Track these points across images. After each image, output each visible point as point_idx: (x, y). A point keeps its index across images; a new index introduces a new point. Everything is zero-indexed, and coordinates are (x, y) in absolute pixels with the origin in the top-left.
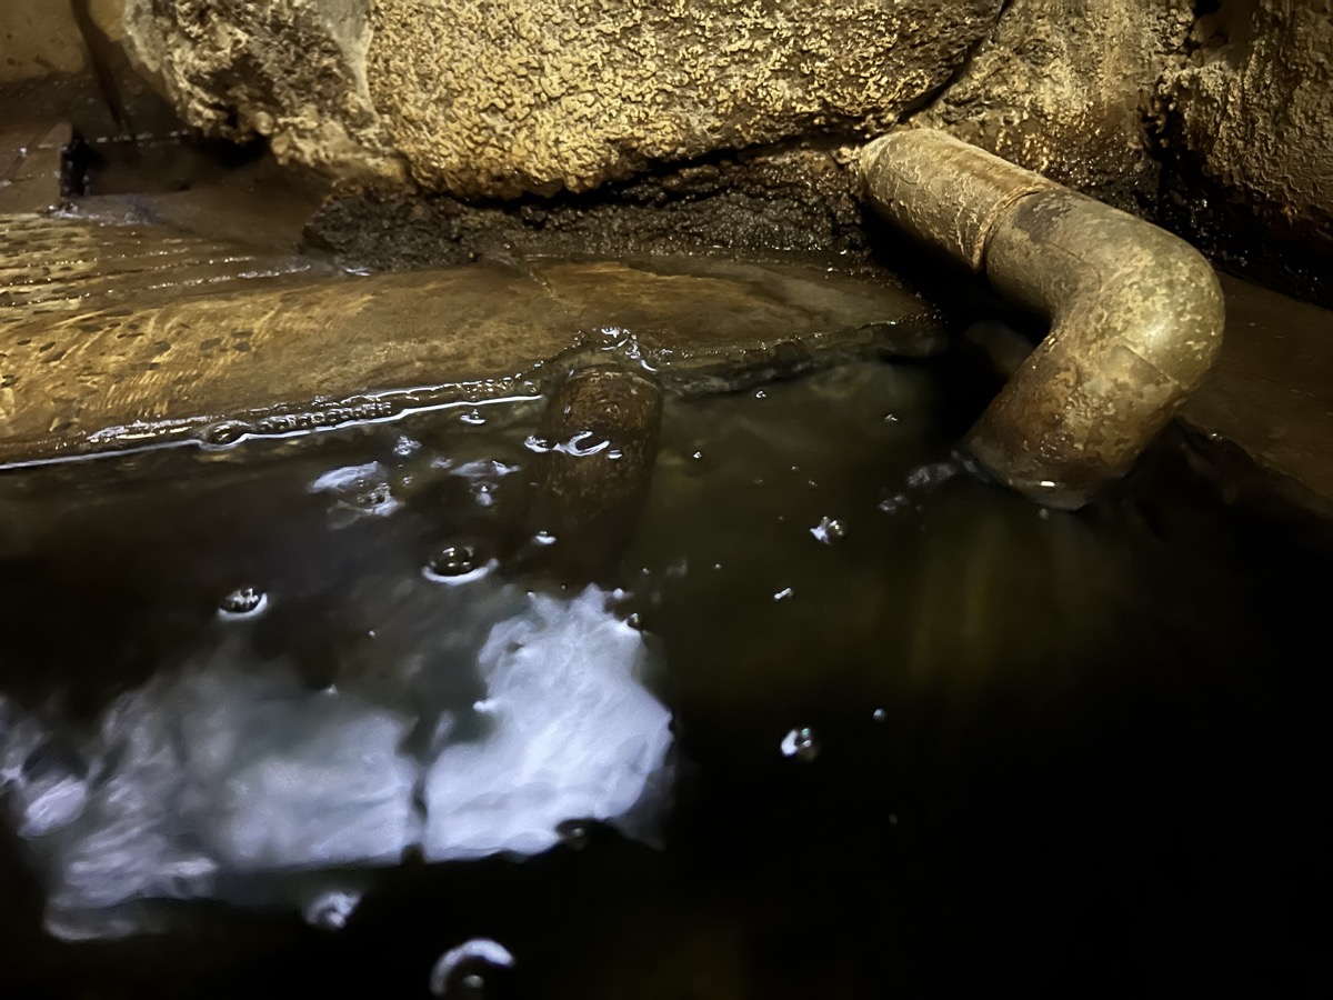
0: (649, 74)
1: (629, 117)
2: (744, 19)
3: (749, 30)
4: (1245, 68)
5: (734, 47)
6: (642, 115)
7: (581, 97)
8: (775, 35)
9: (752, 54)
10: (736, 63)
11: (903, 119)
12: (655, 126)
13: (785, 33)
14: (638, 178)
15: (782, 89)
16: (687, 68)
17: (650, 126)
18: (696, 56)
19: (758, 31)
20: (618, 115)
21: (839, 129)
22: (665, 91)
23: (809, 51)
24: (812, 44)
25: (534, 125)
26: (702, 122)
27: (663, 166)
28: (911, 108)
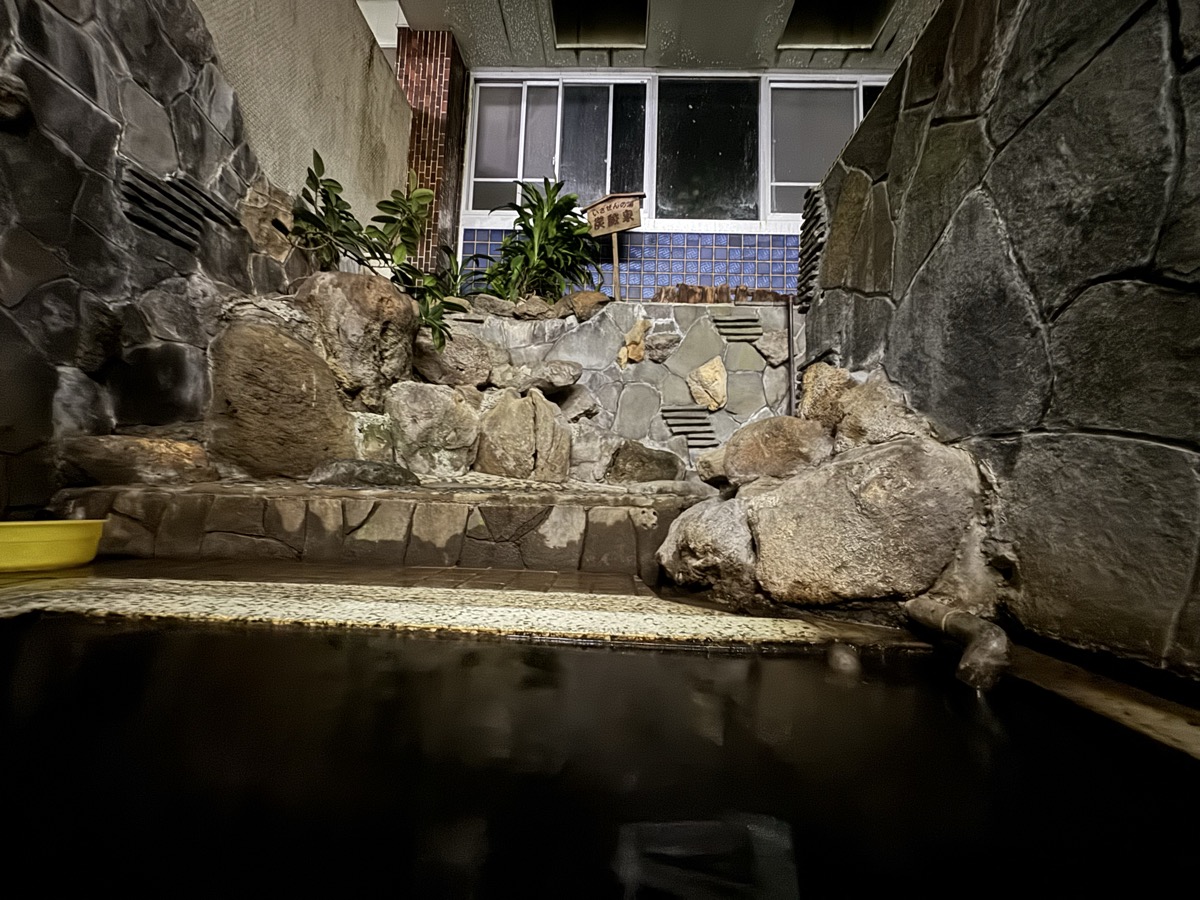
0: (843, 578)
1: (838, 587)
4: (1021, 592)
5: (866, 574)
6: (842, 587)
7: (824, 581)
10: (868, 578)
11: (917, 596)
12: (846, 590)
14: (840, 603)
15: (881, 585)
16: (854, 577)
17: (844, 590)
18: (856, 575)
20: (835, 587)
21: (897, 596)
22: (848, 582)
23: (887, 576)
25: (811, 587)
26: (858, 591)
27: (846, 600)
28: (919, 593)
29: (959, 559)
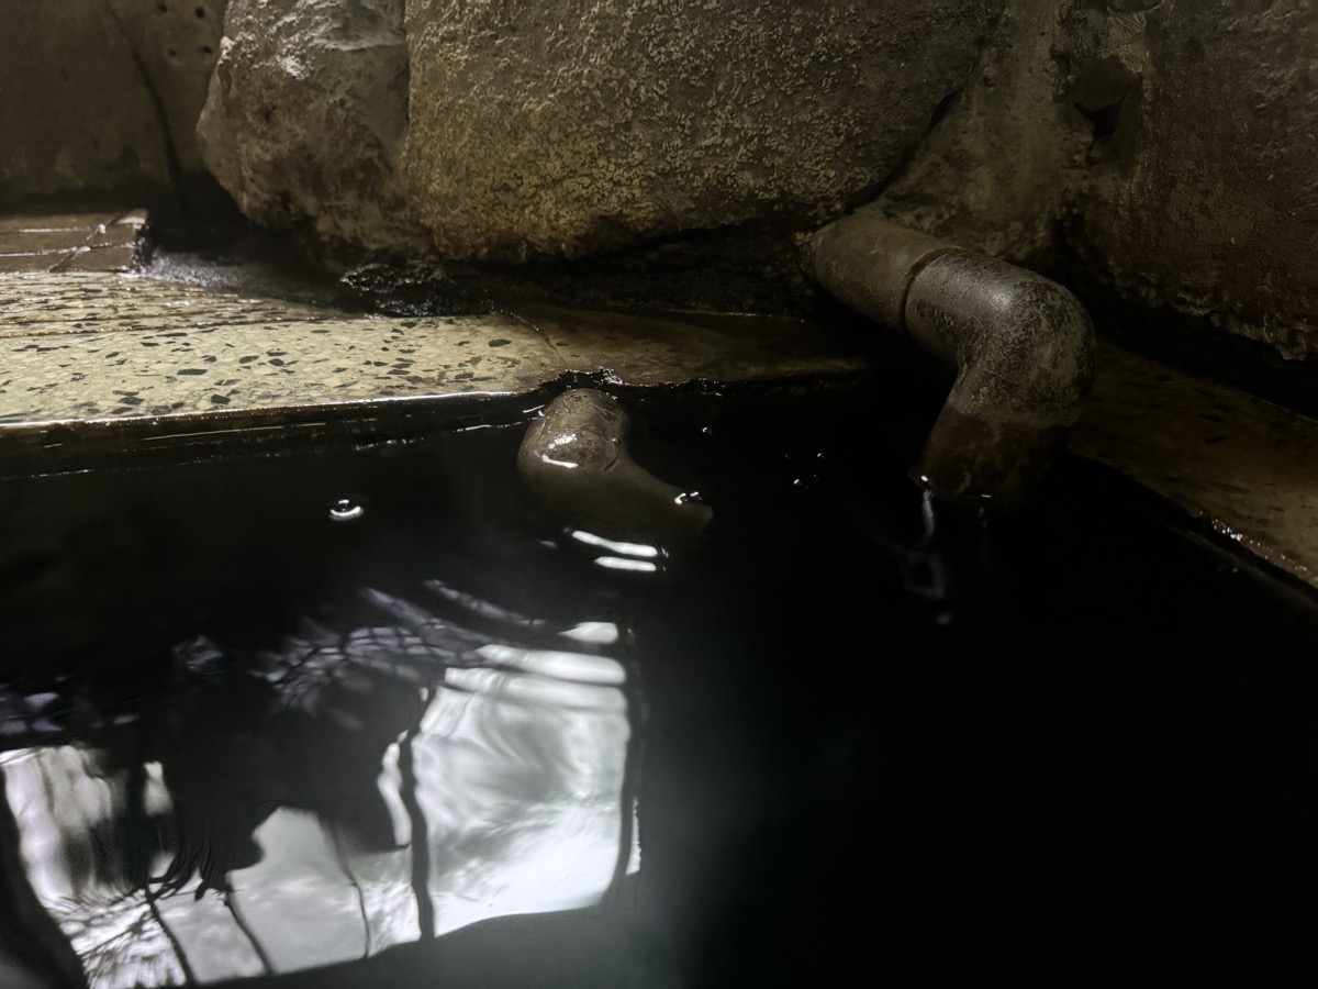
0: (637, 162)
1: (618, 197)
2: (717, 120)
3: (721, 129)
4: (1132, 177)
5: (708, 142)
6: (630, 196)
7: (579, 180)
8: (742, 133)
9: (723, 150)
10: (710, 156)
11: (849, 210)
12: (641, 205)
13: (750, 133)
14: (623, 252)
15: (748, 179)
16: (668, 158)
17: (636, 206)
18: (676, 149)
19: (726, 131)
20: (609, 196)
21: (792, 216)
22: (650, 177)
23: (769, 148)
24: (772, 143)
25: (539, 203)
26: (678, 203)
28: (854, 201)
29: (986, 81)
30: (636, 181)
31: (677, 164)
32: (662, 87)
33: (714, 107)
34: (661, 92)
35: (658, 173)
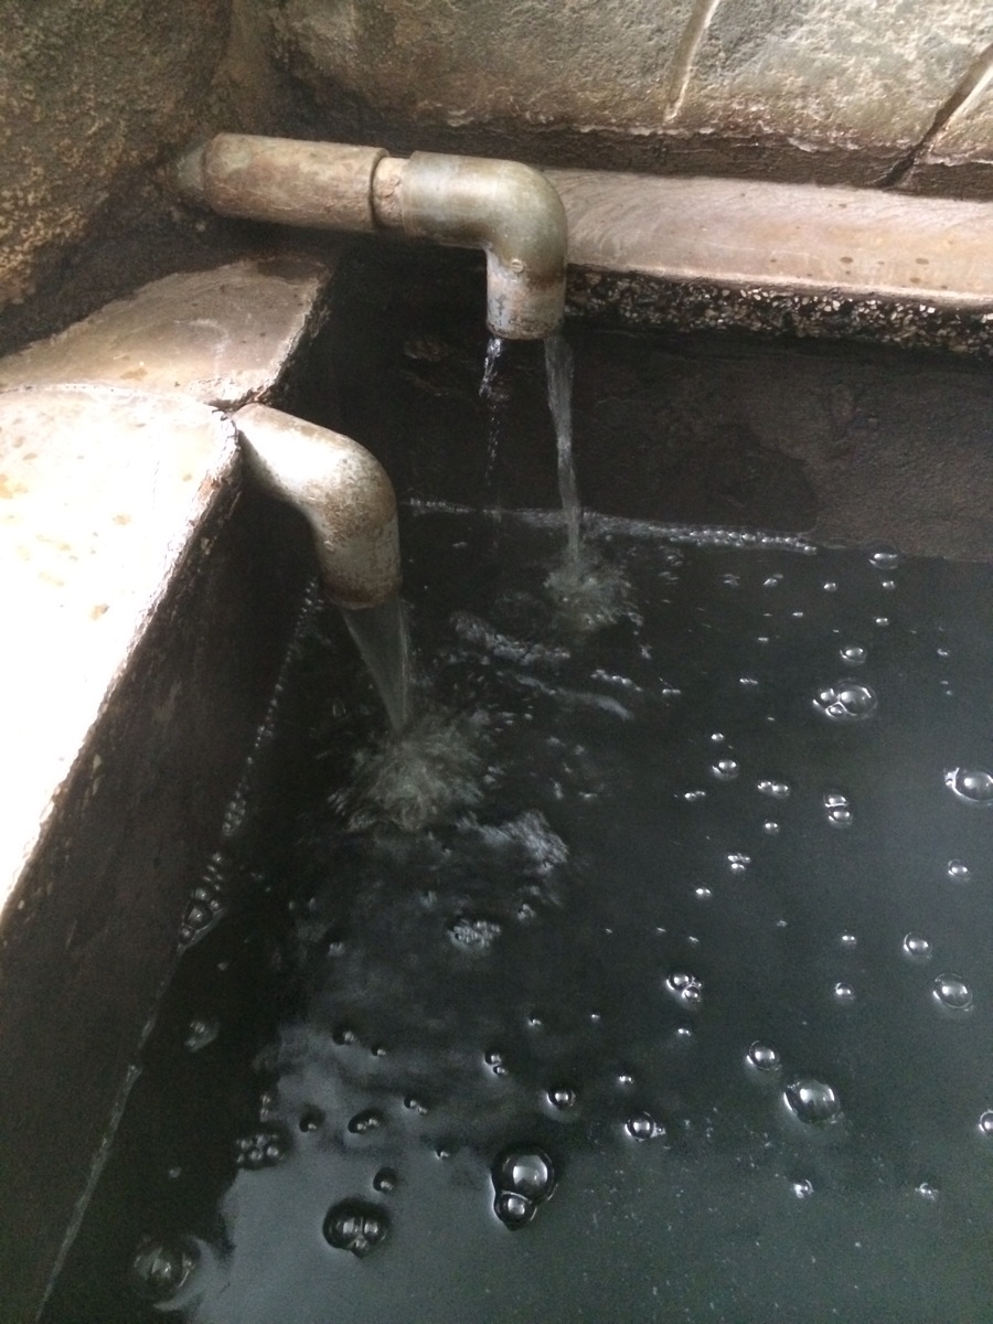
0: (41, 177)
1: (42, 220)
2: (89, 103)
3: (95, 110)
6: (51, 214)
8: (114, 106)
9: (108, 130)
12: (66, 218)
13: (122, 102)
16: (65, 160)
17: (62, 221)
18: (69, 149)
19: (101, 107)
22: (58, 186)
30: (49, 197)
31: (77, 162)
32: (30, 92)
33: (79, 92)
34: (32, 98)
35: (64, 179)
